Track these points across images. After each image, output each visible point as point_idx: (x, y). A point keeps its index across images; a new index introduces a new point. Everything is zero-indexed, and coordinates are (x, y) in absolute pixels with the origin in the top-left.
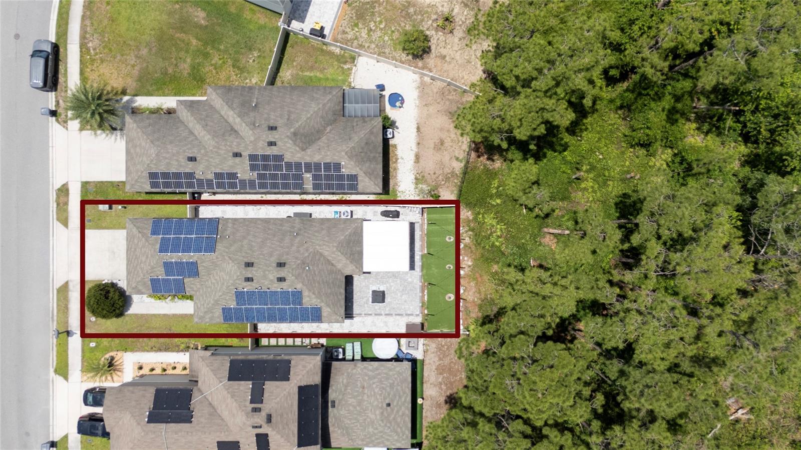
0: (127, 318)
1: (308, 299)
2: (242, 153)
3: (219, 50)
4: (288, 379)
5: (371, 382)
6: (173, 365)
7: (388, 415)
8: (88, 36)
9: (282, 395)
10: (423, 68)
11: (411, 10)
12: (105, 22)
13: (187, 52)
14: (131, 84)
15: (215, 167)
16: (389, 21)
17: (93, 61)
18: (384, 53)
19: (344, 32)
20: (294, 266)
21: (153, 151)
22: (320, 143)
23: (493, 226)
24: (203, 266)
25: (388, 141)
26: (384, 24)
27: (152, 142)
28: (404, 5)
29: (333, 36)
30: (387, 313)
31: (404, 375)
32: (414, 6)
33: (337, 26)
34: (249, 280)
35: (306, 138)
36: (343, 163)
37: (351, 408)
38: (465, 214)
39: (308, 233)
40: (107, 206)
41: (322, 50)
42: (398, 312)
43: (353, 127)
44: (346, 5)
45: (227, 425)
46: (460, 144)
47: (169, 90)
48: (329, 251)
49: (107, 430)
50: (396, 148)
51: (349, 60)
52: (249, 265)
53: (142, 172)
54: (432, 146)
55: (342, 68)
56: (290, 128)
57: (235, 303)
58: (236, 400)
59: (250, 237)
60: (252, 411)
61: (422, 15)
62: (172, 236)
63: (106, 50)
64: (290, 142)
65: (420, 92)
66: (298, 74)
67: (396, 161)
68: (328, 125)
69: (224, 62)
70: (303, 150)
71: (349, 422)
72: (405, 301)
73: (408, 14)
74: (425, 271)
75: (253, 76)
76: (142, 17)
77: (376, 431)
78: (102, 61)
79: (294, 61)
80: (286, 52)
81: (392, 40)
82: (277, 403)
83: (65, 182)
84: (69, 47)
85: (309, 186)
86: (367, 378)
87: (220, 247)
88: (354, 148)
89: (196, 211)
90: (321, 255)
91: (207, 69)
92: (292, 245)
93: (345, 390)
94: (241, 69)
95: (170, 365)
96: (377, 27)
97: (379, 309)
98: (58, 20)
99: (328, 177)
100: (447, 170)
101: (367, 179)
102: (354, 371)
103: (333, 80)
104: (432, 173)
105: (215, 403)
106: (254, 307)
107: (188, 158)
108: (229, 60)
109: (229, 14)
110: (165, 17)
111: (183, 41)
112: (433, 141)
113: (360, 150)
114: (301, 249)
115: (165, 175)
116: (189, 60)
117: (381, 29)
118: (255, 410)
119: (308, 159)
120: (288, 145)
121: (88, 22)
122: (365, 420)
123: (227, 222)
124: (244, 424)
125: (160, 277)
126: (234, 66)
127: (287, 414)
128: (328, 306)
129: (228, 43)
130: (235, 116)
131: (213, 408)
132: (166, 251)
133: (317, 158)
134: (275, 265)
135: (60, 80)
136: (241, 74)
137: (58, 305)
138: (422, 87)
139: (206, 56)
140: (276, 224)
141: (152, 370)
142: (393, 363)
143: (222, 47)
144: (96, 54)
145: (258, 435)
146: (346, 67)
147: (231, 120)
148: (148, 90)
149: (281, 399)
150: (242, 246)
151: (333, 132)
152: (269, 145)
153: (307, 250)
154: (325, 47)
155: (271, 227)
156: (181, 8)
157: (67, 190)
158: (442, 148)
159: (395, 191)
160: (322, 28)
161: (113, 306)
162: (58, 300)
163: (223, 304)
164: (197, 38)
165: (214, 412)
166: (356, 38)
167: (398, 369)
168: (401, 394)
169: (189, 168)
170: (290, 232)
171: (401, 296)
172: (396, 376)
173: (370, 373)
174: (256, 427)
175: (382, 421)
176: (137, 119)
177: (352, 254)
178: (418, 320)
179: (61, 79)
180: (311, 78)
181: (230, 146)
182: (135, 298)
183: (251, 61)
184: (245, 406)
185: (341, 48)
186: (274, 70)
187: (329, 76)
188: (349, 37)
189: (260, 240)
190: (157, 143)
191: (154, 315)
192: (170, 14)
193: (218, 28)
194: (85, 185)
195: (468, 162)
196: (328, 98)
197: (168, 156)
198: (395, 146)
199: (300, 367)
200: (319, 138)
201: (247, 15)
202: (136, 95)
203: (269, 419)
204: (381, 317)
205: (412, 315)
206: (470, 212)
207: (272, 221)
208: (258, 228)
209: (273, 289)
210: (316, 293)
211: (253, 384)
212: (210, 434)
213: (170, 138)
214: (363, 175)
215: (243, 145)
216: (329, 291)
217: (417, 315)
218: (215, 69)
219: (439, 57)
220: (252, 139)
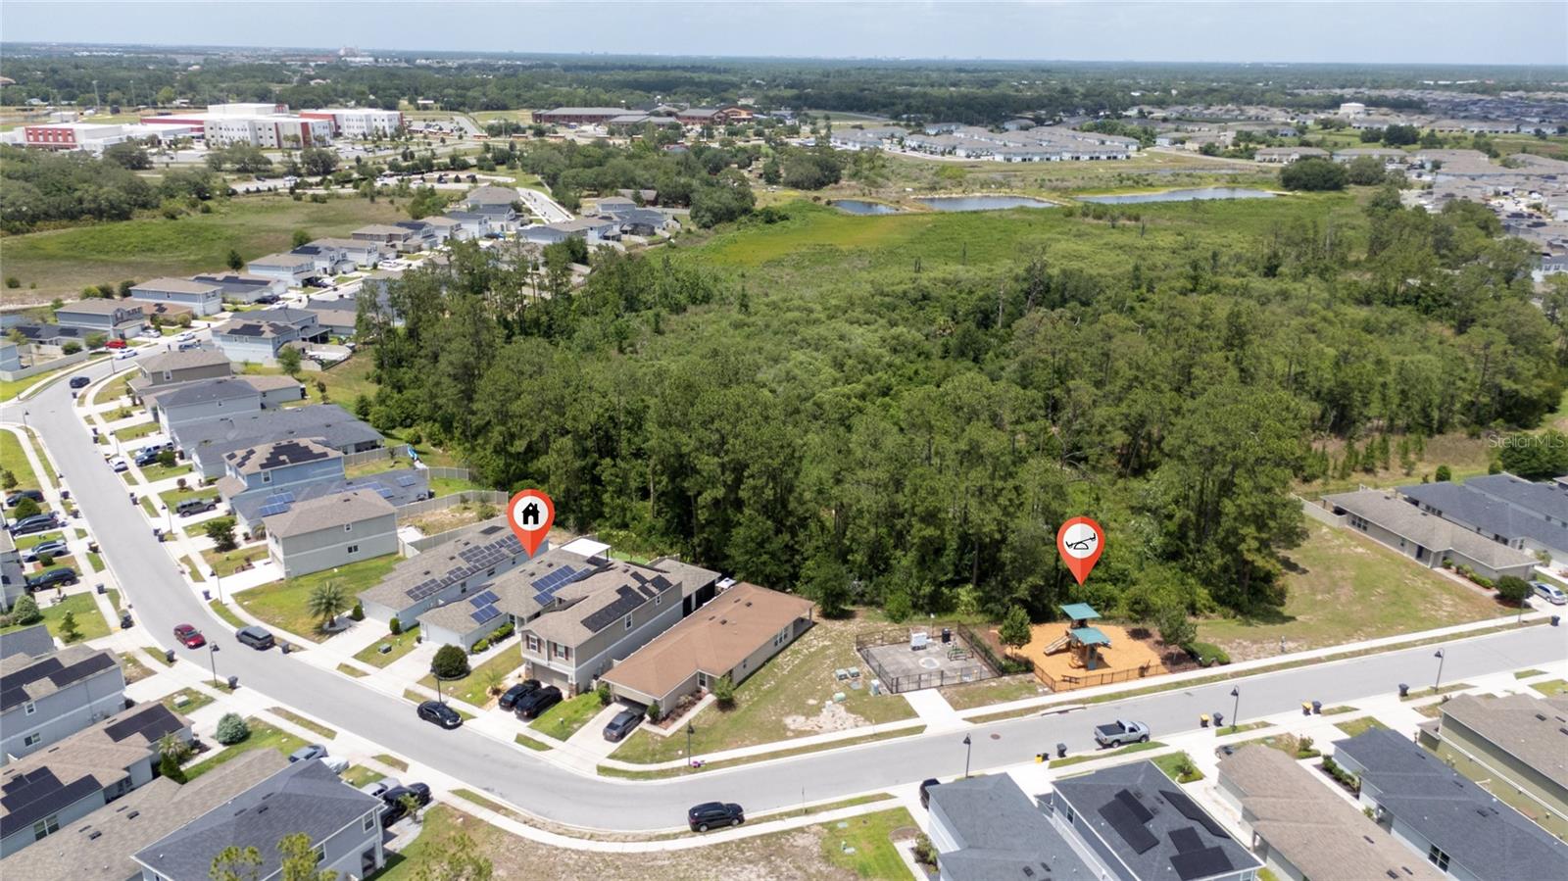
215: (451, 551)
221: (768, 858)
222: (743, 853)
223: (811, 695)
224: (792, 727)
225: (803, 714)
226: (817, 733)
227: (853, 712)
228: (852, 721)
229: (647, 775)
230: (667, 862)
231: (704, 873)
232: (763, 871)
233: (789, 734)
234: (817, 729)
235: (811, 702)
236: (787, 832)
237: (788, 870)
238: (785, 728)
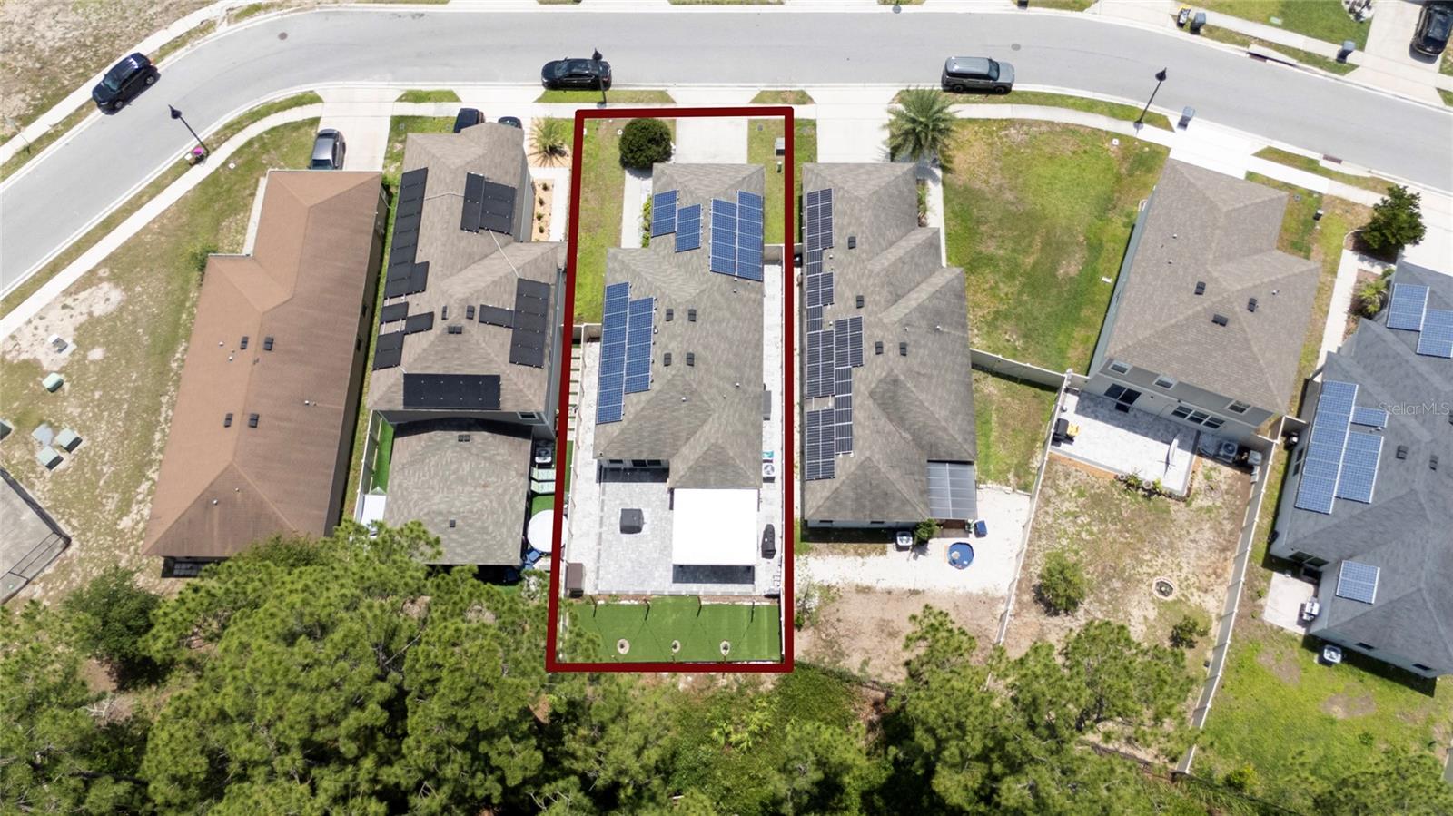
0: (619, 173)
1: (635, 401)
2: (862, 309)
3: (1020, 293)
4: (512, 362)
5: (493, 497)
6: (546, 229)
7: (436, 525)
8: (1025, 128)
9: (489, 351)
10: (1019, 602)
11: (1117, 584)
12: (1047, 149)
13: (1014, 250)
14: (960, 179)
15: (841, 274)
16: (1094, 546)
17: (991, 134)
18: (1040, 537)
19: (1067, 476)
20: (687, 378)
21: (862, 193)
22: (883, 421)
23: (747, 725)
24: (692, 257)
25: (891, 541)
26: (1088, 538)
27: (875, 192)
28: (1123, 571)
29: (1059, 457)
30: (603, 537)
31: (499, 552)
32: (1125, 589)
33: (1075, 465)
34: (670, 315)
35: (890, 399)
36: (852, 455)
37: (454, 467)
38: (769, 681)
39: (739, 403)
40: (782, 147)
41: (1035, 441)
42: (603, 555)
43: (913, 474)
44: (1112, 479)
45: (452, 275)
46: (892, 668)
47: (954, 226)
48: (710, 432)
49: (463, 130)
50: (881, 554)
51: (1022, 482)
52: (692, 316)
53: (831, 181)
54: (887, 617)
55: (1009, 471)
56: (905, 375)
57: (634, 299)
58: (488, 286)
59: (734, 321)
60: (469, 307)
61: (1110, 603)
62: (738, 218)
63: (1007, 150)
64: (884, 374)
65: (978, 596)
66: (992, 403)
67: (859, 555)
68: (913, 434)
69: (1002, 299)
70: (872, 394)
71: (432, 463)
72: (621, 567)
73: (1110, 578)
74: (670, 600)
75: (984, 339)
76: (1059, 194)
77: (411, 504)
78: (990, 145)
79: (1013, 398)
80: (1026, 387)
81: (1064, 552)
82: (478, 344)
83: (815, 100)
84: (1008, 106)
85: (814, 406)
86: (500, 491)
87: (721, 278)
88: (878, 471)
89: (775, 261)
90: (704, 421)
91: (990, 276)
92: (721, 379)
93: (485, 458)
94: (994, 322)
95: (547, 226)
96: (1082, 526)
97: (611, 524)
98: (1044, 93)
99: (828, 433)
100: (845, 643)
101: (826, 493)
102: (513, 473)
103: (987, 456)
104: (840, 615)
105: (486, 262)
106: (627, 326)
107: (854, 238)
108: (1006, 306)
109: (1079, 307)
110: (1064, 222)
111: (1030, 245)
112: (895, 617)
113: (874, 483)
114: (714, 391)
115: (827, 210)
116: (1001, 252)
117: (1079, 534)
118: (471, 311)
119: (856, 402)
120: (877, 372)
121: (1044, 128)
122: (433, 488)
123: (757, 293)
124: (451, 296)
125: (677, 203)
126: (997, 313)
127: (458, 358)
128: (623, 432)
129: (1032, 305)
130: (920, 301)
131: (480, 260)
132: (715, 209)
133: (858, 414)
134: (691, 351)
135: (959, 95)
136: (986, 322)
137: (642, 92)
138: (988, 601)
139: (1011, 276)
140: (753, 358)
141: (542, 203)
142: (520, 538)
143: (1025, 297)
144: (1000, 138)
145: (431, 315)
146: (1010, 476)
147: (913, 295)
148: (953, 200)
149: (483, 348)
150: (720, 309)
151: (903, 442)
152: (876, 344)
153: (712, 399)
154: (1039, 444)
155: (749, 351)
156: (1079, 244)
157: (804, 103)
158: (884, 636)
159: (808, 551)
160: (1070, 439)
161: (639, 149)
162: (650, 92)
163: (634, 284)
164: (1034, 266)
165: (472, 259)
166: (1059, 494)
167: (510, 541)
168: (468, 548)
169: (839, 239)
170: (741, 379)
171: (630, 560)
172: (499, 538)
173: (508, 497)
174: (444, 312)
175: (428, 513)
176: (908, 177)
177: (704, 470)
178: (588, 589)
179: (960, 97)
180: (988, 422)
181: (873, 292)
182: (648, 183)
183: (1007, 337)
184: (477, 299)
185: (1039, 469)
186: (997, 367)
187: (993, 450)
188: (1061, 483)
189: (729, 333)
190: (874, 198)
191: (621, 206)
192: (1069, 230)
193: (1054, 292)
194: (812, 124)
195: (861, 683)
196: (957, 436)
197: (856, 211)
198: (884, 552)
199: (530, 380)
200: (891, 421)
201: (1079, 333)
202: (944, 184)
203: (455, 331)
204: (598, 526)
205: (597, 578)
206: (771, 687)
207: (758, 354)
208: (748, 333)
209: (653, 349)
210: (645, 413)
211: (510, 311)
212: (442, 251)
213: (883, 216)
214: (834, 488)
215: (875, 309)
216: (645, 434)
217: (596, 587)
218: (991, 288)
219: (1042, 630)
220: (886, 321)
221: (44, 64)
222: (74, 58)
223: (105, 368)
224: (106, 286)
225: (99, 321)
226: (66, 293)
227: (26, 363)
228: (24, 344)
229: (255, 116)
230: (151, 12)
231: (104, 16)
232: (41, 44)
233: (104, 272)
234: (69, 301)
235: (97, 354)
236: (41, 109)
237: (15, 59)
238: (115, 279)
